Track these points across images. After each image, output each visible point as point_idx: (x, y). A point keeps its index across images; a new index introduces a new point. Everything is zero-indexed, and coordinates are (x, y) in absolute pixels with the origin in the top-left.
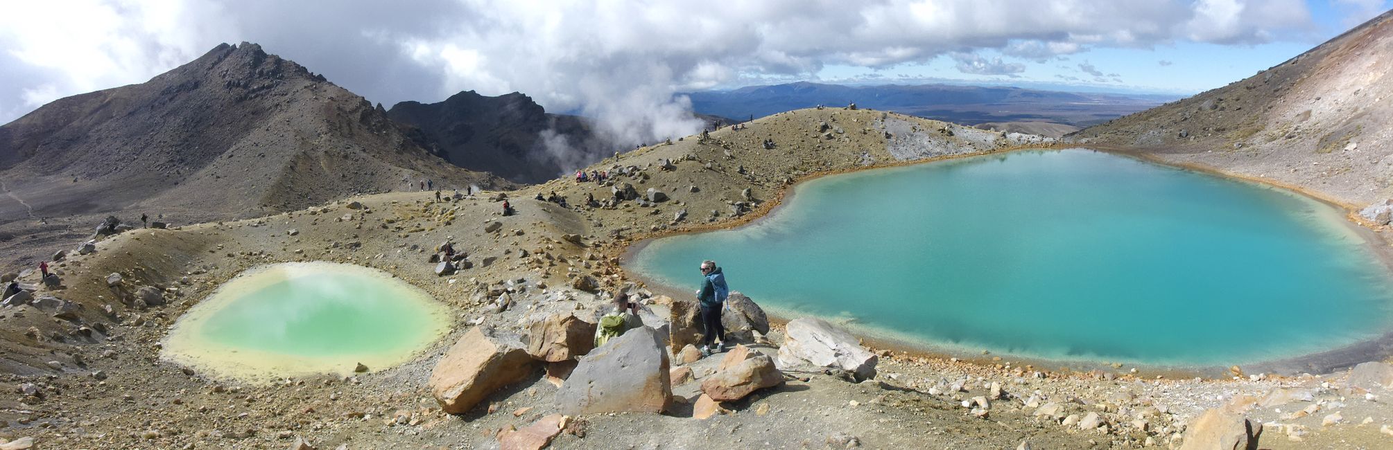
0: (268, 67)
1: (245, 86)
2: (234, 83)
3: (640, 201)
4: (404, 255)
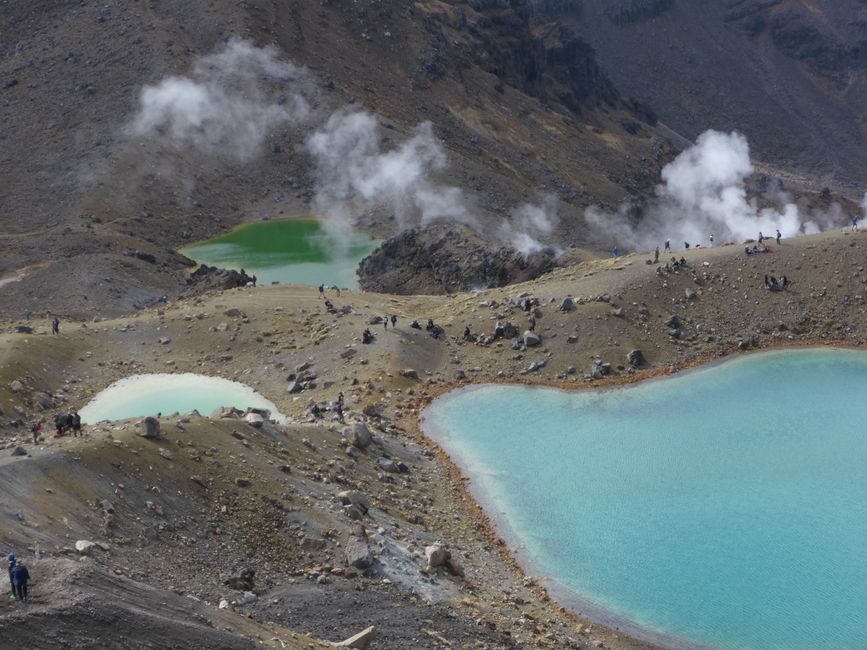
3: (514, 342)
4: (269, 372)
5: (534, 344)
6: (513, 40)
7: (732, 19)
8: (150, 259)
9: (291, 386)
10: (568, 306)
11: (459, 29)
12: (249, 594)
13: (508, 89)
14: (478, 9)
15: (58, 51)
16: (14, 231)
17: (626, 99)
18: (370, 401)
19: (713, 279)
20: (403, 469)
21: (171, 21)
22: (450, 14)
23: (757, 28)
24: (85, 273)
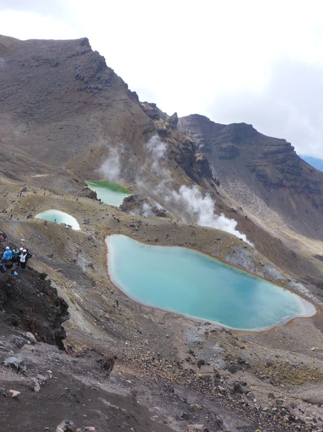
0: (105, 77)
1: (86, 82)
2: (80, 77)
3: (133, 228)
4: (81, 218)
5: (137, 230)
6: (189, 154)
7: (248, 166)
8: (77, 181)
9: (84, 222)
10: (147, 225)
11: (177, 148)
12: (50, 259)
13: (179, 167)
14: (183, 144)
15: (75, 124)
16: (48, 164)
17: (214, 178)
18: (98, 231)
19: (180, 229)
20: (96, 246)
21: (104, 126)
22: (176, 144)
23: (253, 170)
24: (61, 180)
